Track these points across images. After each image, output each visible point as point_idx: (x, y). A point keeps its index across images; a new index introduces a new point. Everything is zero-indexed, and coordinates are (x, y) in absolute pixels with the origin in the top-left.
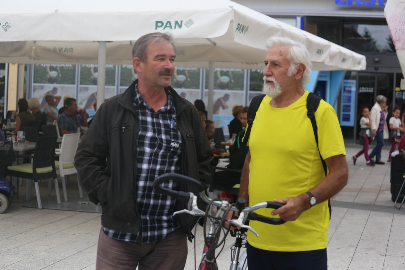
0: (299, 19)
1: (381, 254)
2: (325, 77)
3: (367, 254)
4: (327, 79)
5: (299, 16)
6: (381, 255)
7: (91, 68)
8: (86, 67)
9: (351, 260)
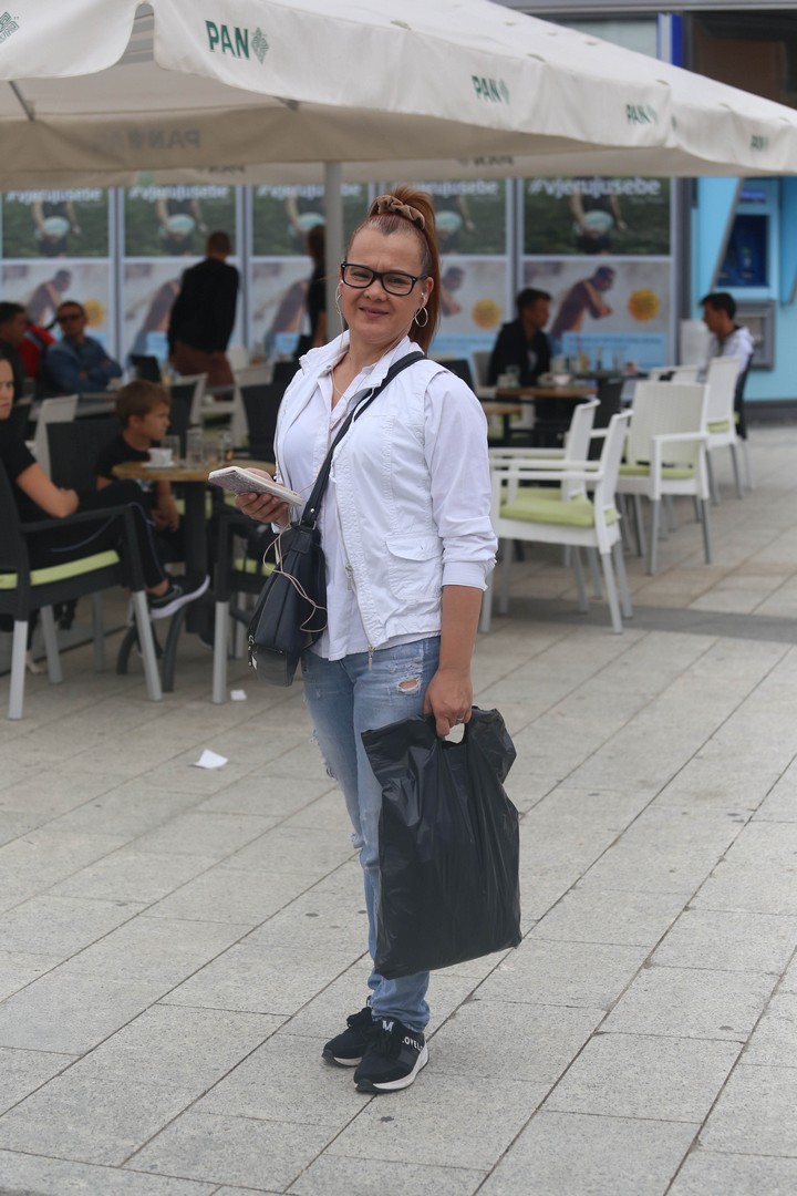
0: (666, 22)
1: (734, 815)
2: (762, 201)
3: (685, 813)
4: (769, 209)
5: (665, 13)
6: (733, 818)
7: (32, 204)
8: (16, 203)
9: (610, 843)
